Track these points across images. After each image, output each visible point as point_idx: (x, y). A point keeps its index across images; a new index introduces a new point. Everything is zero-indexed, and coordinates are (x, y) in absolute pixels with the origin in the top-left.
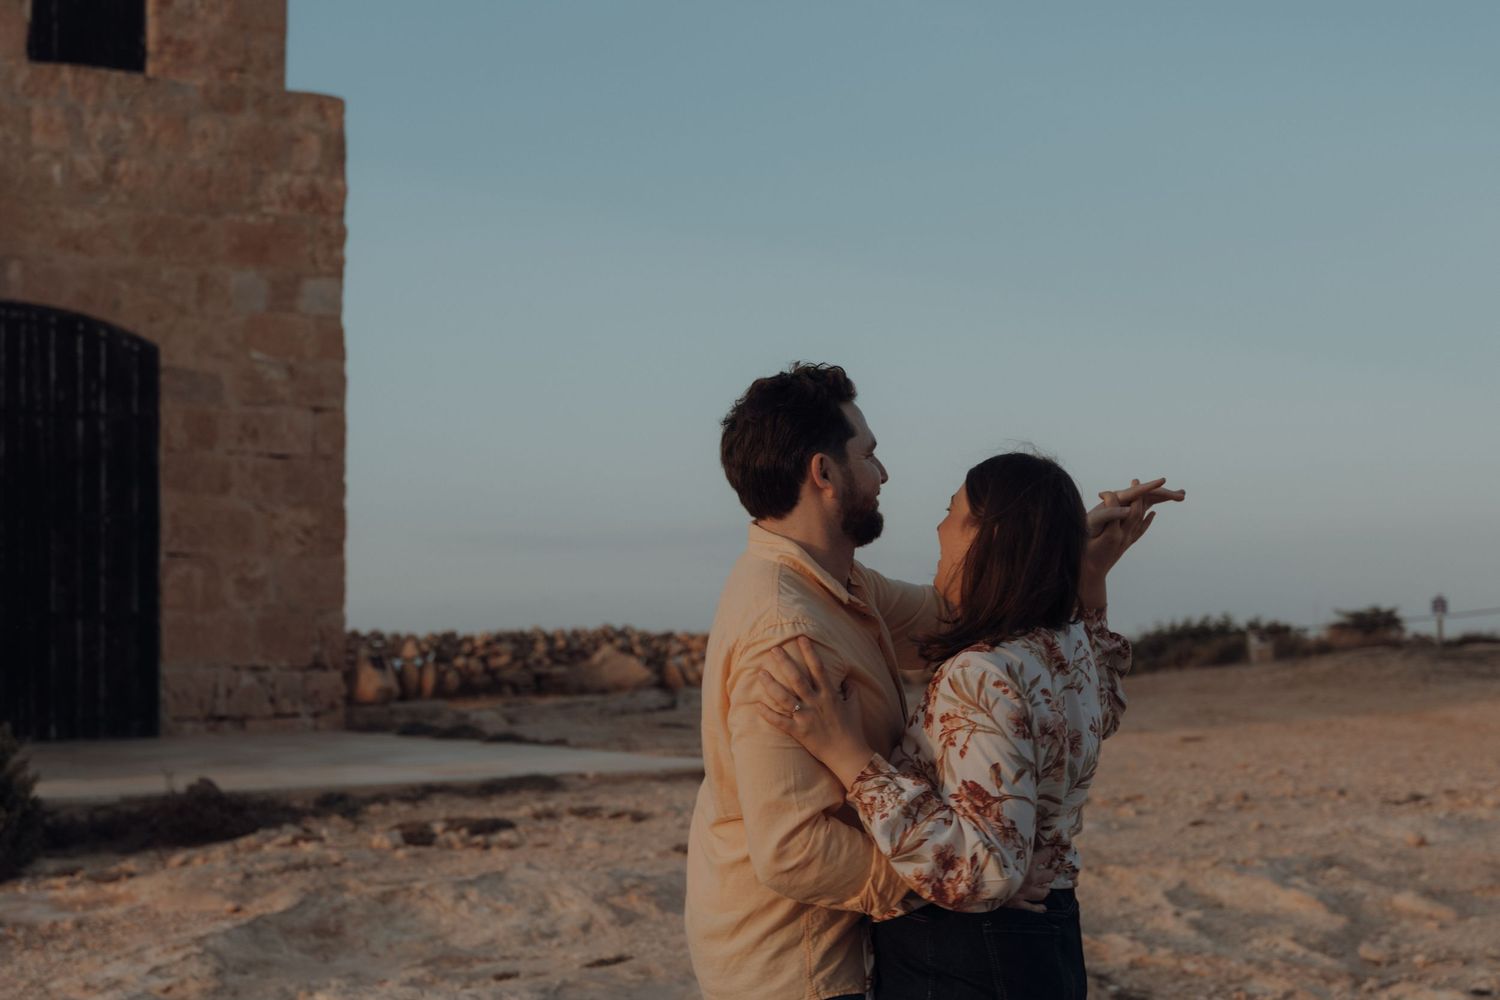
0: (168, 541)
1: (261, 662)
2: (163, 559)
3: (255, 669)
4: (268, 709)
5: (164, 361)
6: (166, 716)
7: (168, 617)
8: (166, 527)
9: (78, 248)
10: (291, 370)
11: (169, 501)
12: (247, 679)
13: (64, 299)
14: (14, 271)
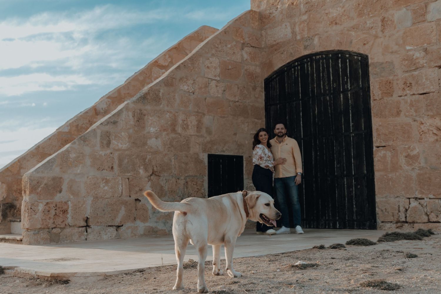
0: (376, 141)
1: (419, 196)
2: (375, 149)
3: (416, 199)
4: (425, 219)
5: (370, 61)
6: (379, 221)
7: (377, 175)
8: (375, 134)
9: (336, 24)
10: (426, 50)
11: (376, 122)
12: (414, 204)
13: (333, 46)
14: (316, 40)
